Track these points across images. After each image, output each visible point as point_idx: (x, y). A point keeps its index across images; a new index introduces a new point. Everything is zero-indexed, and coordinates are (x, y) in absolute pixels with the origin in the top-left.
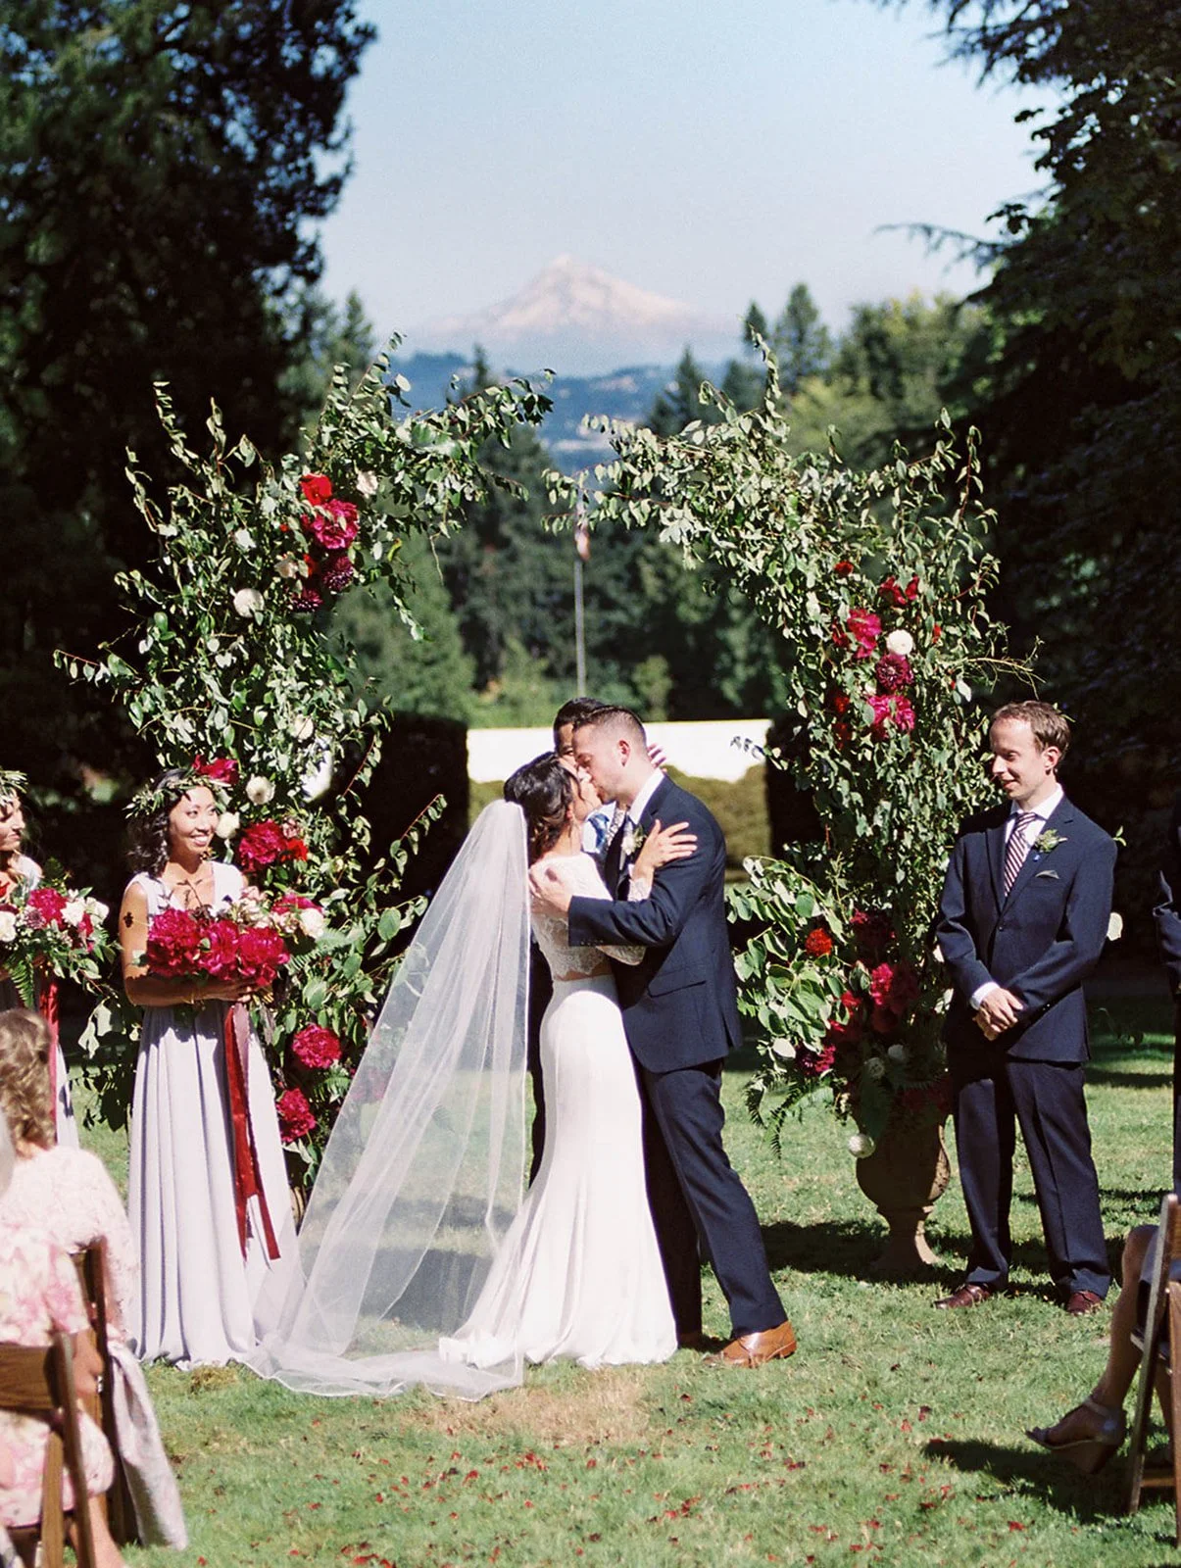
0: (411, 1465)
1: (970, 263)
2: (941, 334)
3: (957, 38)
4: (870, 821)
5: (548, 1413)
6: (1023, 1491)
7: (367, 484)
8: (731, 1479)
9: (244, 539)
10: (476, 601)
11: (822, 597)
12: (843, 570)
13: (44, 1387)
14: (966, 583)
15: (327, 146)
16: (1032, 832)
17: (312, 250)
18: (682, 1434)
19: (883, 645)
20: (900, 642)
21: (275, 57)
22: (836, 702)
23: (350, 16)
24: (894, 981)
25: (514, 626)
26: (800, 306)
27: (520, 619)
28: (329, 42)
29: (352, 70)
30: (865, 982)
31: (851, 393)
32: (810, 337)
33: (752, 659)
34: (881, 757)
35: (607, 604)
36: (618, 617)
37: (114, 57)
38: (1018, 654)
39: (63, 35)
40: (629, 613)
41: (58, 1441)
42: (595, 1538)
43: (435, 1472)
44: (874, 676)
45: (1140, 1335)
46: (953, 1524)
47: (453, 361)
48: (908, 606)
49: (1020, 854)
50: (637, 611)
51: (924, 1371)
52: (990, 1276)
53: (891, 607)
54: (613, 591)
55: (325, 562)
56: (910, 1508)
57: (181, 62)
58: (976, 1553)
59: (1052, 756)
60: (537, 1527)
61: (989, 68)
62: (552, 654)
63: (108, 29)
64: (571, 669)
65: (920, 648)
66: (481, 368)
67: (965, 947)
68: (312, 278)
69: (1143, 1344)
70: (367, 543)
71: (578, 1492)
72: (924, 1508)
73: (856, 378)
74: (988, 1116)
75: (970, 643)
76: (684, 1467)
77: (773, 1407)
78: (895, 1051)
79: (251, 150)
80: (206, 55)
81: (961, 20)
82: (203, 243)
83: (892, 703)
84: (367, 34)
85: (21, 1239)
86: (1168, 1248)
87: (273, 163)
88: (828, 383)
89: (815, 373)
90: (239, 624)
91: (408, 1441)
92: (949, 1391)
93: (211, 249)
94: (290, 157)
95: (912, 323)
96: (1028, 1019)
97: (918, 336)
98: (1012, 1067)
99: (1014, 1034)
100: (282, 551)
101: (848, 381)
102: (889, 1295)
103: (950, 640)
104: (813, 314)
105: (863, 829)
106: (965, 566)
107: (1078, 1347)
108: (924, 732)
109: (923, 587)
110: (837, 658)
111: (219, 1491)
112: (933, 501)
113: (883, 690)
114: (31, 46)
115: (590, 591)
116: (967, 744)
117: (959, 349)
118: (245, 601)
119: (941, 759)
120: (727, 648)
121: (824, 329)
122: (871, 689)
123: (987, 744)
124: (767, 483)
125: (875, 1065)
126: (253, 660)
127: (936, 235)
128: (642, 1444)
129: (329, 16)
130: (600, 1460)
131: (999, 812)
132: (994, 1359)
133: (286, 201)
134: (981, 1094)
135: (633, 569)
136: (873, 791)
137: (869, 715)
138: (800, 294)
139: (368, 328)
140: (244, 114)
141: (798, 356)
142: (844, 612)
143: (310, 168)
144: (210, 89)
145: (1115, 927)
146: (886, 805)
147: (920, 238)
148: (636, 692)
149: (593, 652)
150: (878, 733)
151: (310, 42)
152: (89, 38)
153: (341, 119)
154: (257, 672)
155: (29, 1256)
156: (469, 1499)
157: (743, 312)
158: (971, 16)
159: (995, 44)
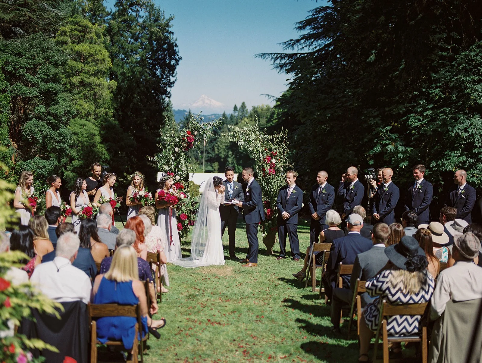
0: (199, 277)
1: (275, 102)
2: (267, 112)
3: (275, 65)
4: (268, 188)
5: (219, 271)
6: (290, 285)
7: (196, 133)
8: (247, 281)
9: (177, 140)
11: (262, 154)
12: (265, 150)
13: (156, 259)
14: (284, 153)
15: (173, 76)
16: (291, 190)
17: (169, 93)
18: (239, 275)
19: (271, 161)
20: (274, 161)
21: (165, 61)
22: (263, 170)
23: (178, 55)
24: (270, 211)
26: (243, 106)
27: (194, 154)
28: (174, 59)
29: (178, 64)
30: (266, 211)
32: (245, 111)
33: (232, 163)
34: (270, 178)
35: (209, 153)
36: (210, 155)
37: (139, 60)
38: (291, 164)
39: (131, 56)
40: (213, 155)
41: (158, 267)
42: (228, 287)
43: (204, 278)
44: (270, 166)
45: (308, 262)
46: (280, 288)
47: (185, 111)
48: (275, 156)
49: (290, 193)
50: (213, 154)
51: (273, 268)
52: (283, 255)
53: (272, 156)
54: (210, 151)
55: (189, 144)
56: (273, 286)
57: (150, 61)
58: (284, 292)
59: (295, 179)
60: (220, 286)
61: (280, 71)
62: (199, 161)
63: (138, 55)
64: (202, 163)
65: (276, 162)
66: (190, 113)
67: (280, 206)
68: (169, 97)
69: (309, 264)
70: (195, 142)
71: (225, 282)
72: (275, 286)
73: (252, 118)
74: (283, 231)
75: (283, 162)
76: (240, 279)
77: (252, 272)
78: (270, 222)
79: (160, 76)
80: (153, 60)
81: (276, 62)
82: (152, 91)
83: (272, 170)
84: (180, 58)
85: (153, 238)
86: (313, 250)
87: (163, 78)
88: (248, 119)
89: (245, 117)
90: (175, 153)
91: (198, 274)
92: (277, 271)
93: (153, 92)
94: (166, 78)
95: (262, 109)
96: (290, 217)
97: (263, 112)
98: (287, 225)
99: (288, 219)
100: (183, 142)
101: (251, 118)
102: (267, 258)
103: (281, 161)
104: (245, 107)
105: (266, 189)
106: (284, 150)
107: (296, 266)
108: (277, 175)
109: (277, 153)
110: (264, 163)
111: (172, 279)
112: (280, 140)
113: (271, 168)
114: (125, 57)
115: (206, 151)
116: (283, 177)
117: (269, 114)
118: (177, 149)
119: (279, 179)
120: (228, 161)
121: (247, 110)
122: (269, 168)
123: (286, 177)
124: (255, 137)
125: (267, 224)
126: (177, 158)
127: (270, 96)
128: (233, 276)
129: (174, 55)
130: (227, 278)
131: (286, 187)
132: (283, 267)
133: (165, 84)
134: (282, 228)
135: (213, 147)
136: (268, 183)
137: (268, 172)
138: (243, 103)
139: (172, 105)
140: (159, 70)
141: (243, 114)
142: (265, 156)
143: (170, 79)
144: (154, 66)
145: (303, 205)
146: (270, 185)
147: (267, 96)
148: (213, 168)
149: (206, 161)
150: (270, 174)
151: (171, 59)
152: (135, 56)
153: (175, 72)
154: (178, 160)
155: (154, 240)
156: (209, 282)
157: (234, 106)
158: (278, 61)
159: (281, 66)
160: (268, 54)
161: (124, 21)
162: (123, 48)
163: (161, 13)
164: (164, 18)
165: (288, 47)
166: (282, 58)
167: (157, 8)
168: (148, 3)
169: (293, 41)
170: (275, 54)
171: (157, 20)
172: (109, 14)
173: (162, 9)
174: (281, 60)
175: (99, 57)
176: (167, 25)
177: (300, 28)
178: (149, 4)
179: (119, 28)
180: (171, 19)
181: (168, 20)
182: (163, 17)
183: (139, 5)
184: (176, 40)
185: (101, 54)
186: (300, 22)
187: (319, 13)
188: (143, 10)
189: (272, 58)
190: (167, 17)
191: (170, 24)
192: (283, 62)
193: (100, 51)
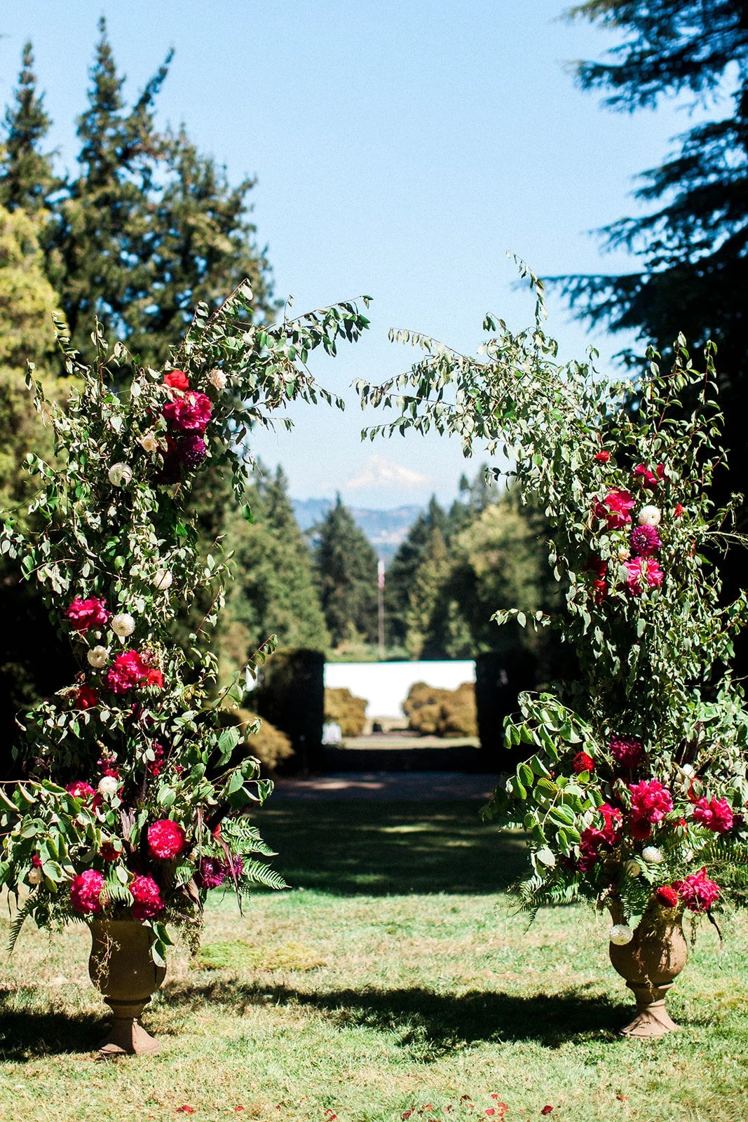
3: (577, 311)
10: (334, 607)
11: (585, 480)
23: (272, 295)
25: (351, 619)
27: (354, 616)
31: (509, 512)
54: (396, 604)
61: (593, 325)
62: (368, 632)
64: (377, 639)
81: (578, 302)
109: (668, 471)
115: (386, 604)
122: (624, 551)
125: (633, 866)
148: (406, 651)
149: (387, 632)
158: (583, 300)
159: (596, 313)
160: (553, 280)
161: (105, 201)
162: (104, 282)
163: (217, 171)
164: (227, 185)
165: (616, 245)
166: (594, 291)
167: (204, 158)
168: (178, 143)
169: (630, 225)
170: (573, 277)
171: (205, 192)
172: (62, 185)
173: (219, 161)
174: (591, 297)
175: (26, 306)
176: (236, 206)
177: (647, 193)
178: (181, 147)
179: (88, 219)
180: (248, 185)
181: (239, 190)
182: (221, 184)
183: (150, 152)
184: (266, 249)
185: (33, 298)
186: (647, 174)
187: (704, 143)
188: (163, 165)
189: (565, 290)
190: (235, 182)
191: (245, 202)
192: (601, 298)
193: (27, 287)
